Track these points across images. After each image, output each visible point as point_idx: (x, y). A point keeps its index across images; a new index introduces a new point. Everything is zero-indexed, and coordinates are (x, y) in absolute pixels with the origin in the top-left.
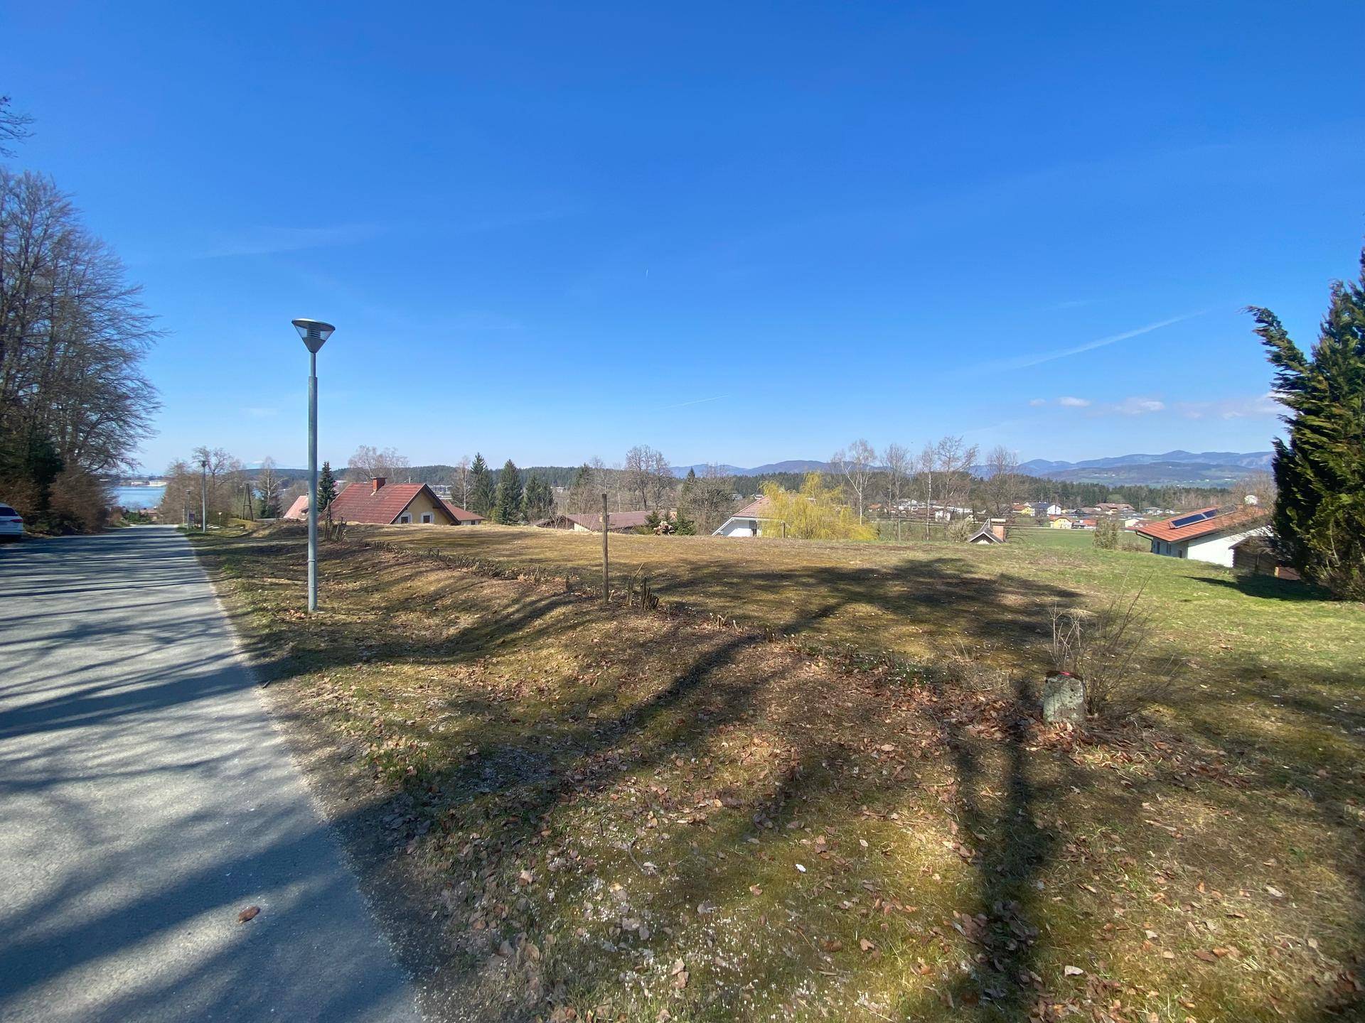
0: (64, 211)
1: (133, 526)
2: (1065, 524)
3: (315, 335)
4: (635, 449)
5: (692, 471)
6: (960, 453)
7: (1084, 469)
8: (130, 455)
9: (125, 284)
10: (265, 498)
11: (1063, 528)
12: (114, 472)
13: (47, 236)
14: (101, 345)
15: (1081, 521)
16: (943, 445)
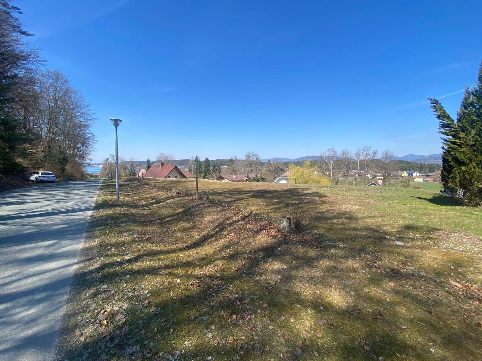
0: (66, 82)
1: (92, 179)
2: (421, 180)
3: (117, 123)
4: (248, 152)
5: (269, 160)
6: (371, 152)
7: (431, 158)
8: (89, 157)
9: (85, 104)
10: (131, 170)
11: (419, 181)
12: (85, 162)
13: (61, 90)
14: (80, 123)
15: (427, 179)
16: (364, 149)
